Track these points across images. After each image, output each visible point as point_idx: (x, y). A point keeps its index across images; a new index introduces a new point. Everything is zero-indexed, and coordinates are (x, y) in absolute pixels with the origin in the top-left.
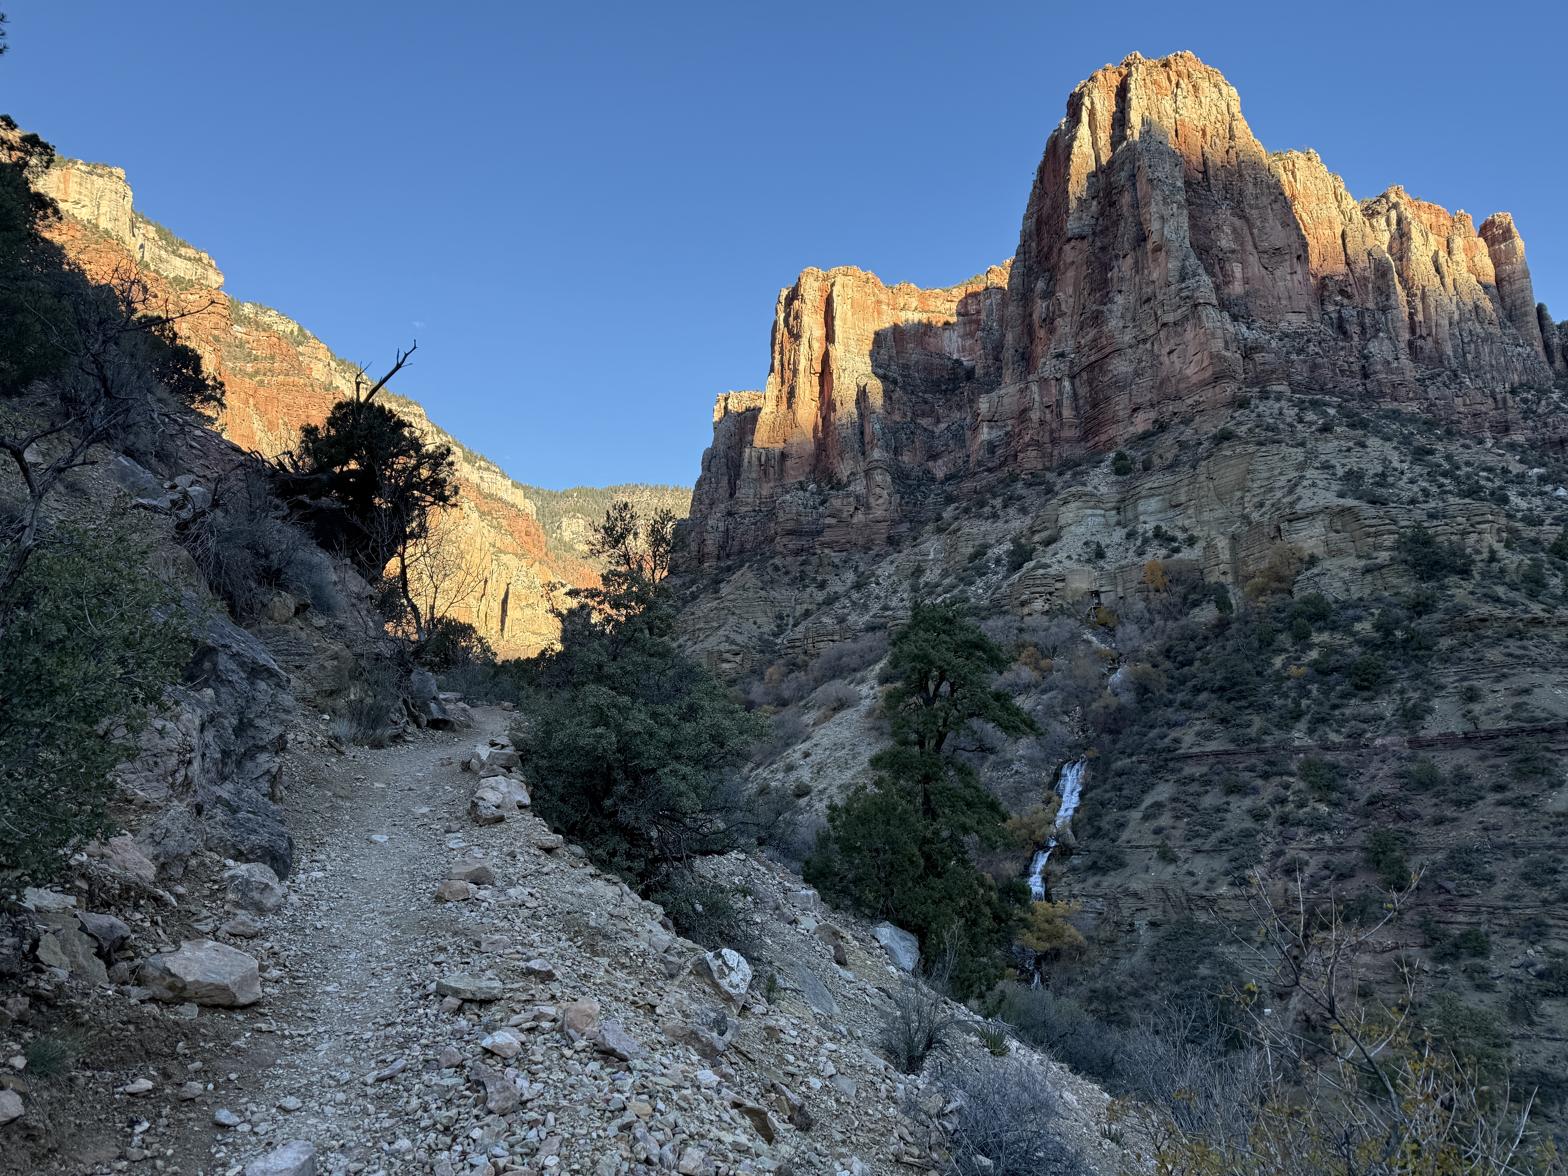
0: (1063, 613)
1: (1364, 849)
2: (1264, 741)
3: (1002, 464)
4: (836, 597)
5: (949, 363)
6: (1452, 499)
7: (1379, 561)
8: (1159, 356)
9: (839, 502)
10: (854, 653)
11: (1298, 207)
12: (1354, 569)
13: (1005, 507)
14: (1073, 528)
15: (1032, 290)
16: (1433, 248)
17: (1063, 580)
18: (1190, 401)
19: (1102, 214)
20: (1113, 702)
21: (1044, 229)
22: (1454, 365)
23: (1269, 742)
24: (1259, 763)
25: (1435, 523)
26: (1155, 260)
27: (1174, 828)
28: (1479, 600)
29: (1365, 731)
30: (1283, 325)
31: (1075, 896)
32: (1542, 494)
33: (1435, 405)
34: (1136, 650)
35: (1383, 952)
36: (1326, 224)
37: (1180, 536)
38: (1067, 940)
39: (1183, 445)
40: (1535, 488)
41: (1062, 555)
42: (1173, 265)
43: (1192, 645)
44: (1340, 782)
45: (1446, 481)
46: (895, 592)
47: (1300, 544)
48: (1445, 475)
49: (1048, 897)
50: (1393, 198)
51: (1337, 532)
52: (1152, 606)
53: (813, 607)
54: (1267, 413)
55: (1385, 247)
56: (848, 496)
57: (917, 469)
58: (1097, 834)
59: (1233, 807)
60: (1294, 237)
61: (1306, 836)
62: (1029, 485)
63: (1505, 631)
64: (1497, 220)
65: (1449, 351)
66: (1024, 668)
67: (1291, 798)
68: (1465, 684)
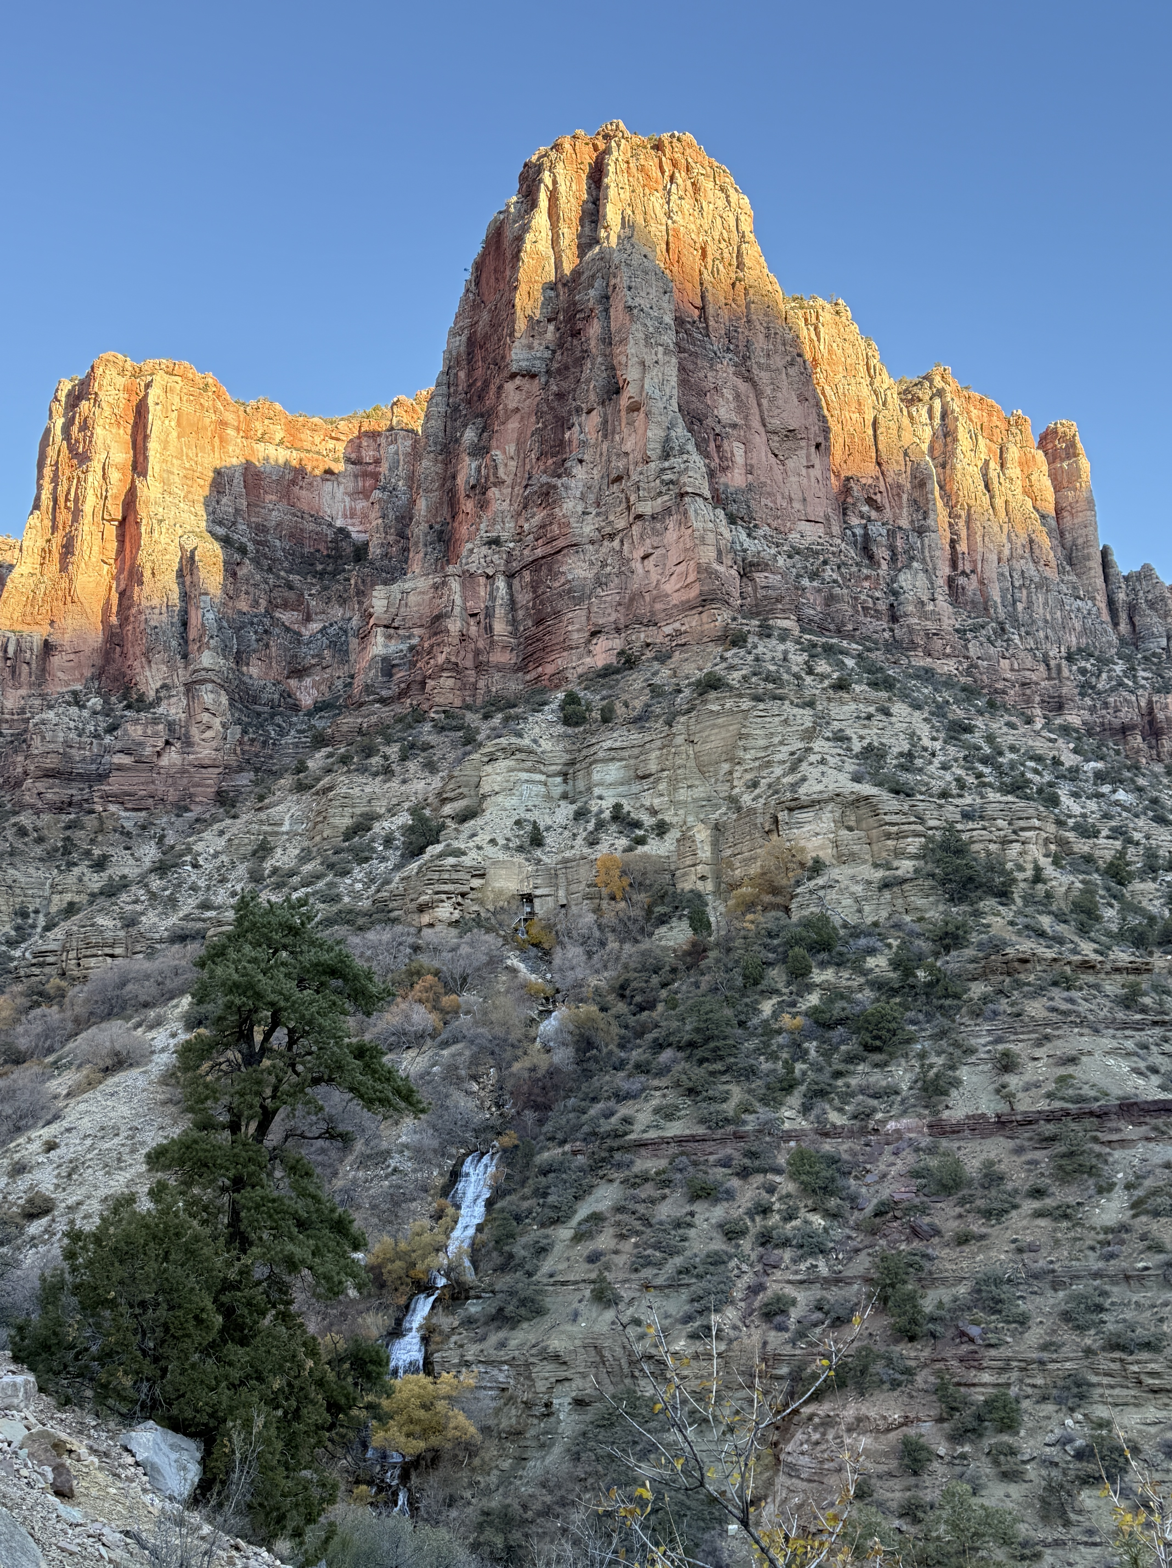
0: (479, 925)
1: (868, 1281)
2: (744, 1123)
3: (403, 694)
4: (124, 884)
5: (330, 532)
6: (993, 796)
7: (899, 873)
8: (629, 560)
9: (139, 729)
10: (147, 977)
11: (820, 376)
12: (869, 883)
13: (404, 759)
14: (500, 798)
15: (457, 441)
16: (983, 457)
17: (482, 876)
18: (668, 630)
19: (561, 345)
20: (543, 1062)
21: (479, 354)
22: (1002, 616)
23: (751, 1123)
24: (736, 1155)
25: (971, 825)
26: (630, 423)
27: (616, 1252)
28: (1019, 933)
29: (874, 1110)
30: (794, 536)
31: (467, 1364)
32: (1099, 796)
33: (976, 667)
34: (579, 985)
35: (888, 1430)
36: (854, 405)
37: (648, 821)
38: (451, 1433)
39: (656, 691)
40: (1090, 788)
41: (482, 838)
42: (655, 433)
43: (655, 980)
44: (841, 1182)
45: (987, 770)
46: (223, 880)
47: (802, 843)
48: (985, 761)
49: (428, 1367)
50: (938, 382)
51: (850, 829)
52: (604, 921)
53: (83, 898)
54: (768, 657)
55: (925, 447)
56: (155, 721)
57: (270, 688)
58: (508, 1264)
59: (698, 1220)
60: (813, 418)
61: (794, 1261)
62: (441, 729)
63: (1048, 977)
64: (1061, 430)
65: (996, 595)
66: (417, 1007)
67: (776, 1206)
68: (1000, 1047)
